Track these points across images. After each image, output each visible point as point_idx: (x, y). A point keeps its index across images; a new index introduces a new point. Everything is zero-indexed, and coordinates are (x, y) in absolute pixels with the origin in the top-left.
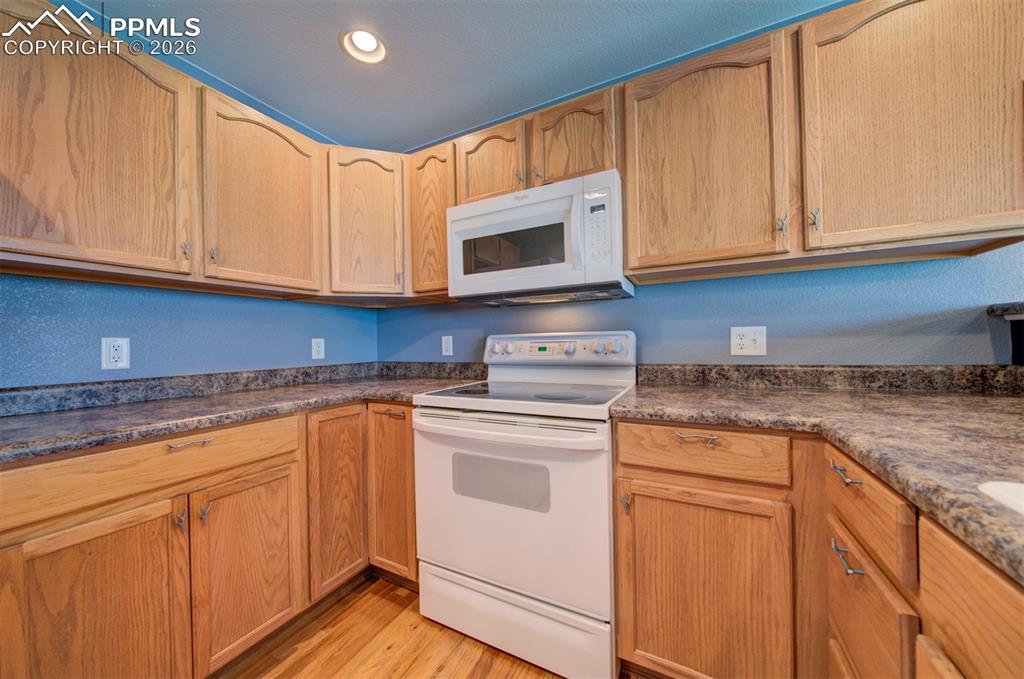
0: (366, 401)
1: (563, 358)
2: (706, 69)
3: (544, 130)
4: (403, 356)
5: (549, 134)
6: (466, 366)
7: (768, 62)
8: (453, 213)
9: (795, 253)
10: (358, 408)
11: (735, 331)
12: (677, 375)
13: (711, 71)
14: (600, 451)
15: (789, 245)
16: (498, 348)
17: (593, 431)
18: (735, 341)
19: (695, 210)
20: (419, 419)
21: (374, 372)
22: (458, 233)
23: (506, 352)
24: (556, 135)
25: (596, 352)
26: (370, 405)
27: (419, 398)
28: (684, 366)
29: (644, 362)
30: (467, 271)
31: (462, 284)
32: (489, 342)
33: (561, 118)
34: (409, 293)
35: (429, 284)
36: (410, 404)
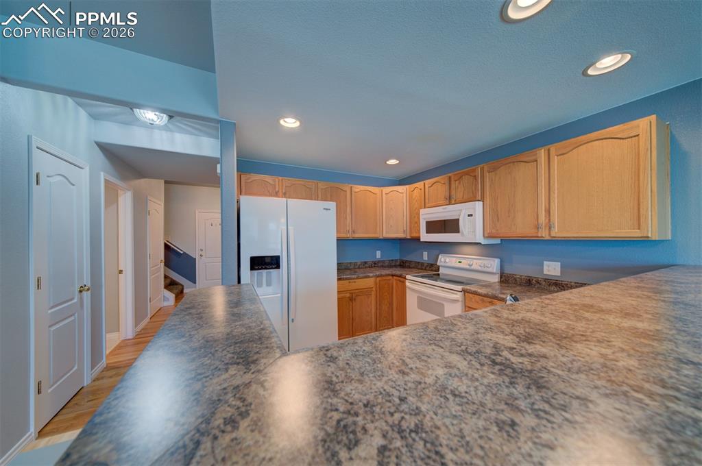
0: (393, 276)
1: (468, 267)
2: (514, 162)
3: (456, 181)
4: (408, 258)
5: (457, 182)
6: (432, 265)
7: (537, 161)
8: (422, 211)
9: (547, 238)
10: (391, 277)
11: (545, 262)
12: (518, 279)
13: (516, 163)
14: (458, 301)
15: (544, 234)
16: (443, 260)
17: (456, 294)
18: (545, 268)
19: (509, 216)
20: (408, 284)
21: (398, 264)
22: (425, 219)
23: (445, 262)
24: (460, 183)
25: (480, 266)
26: (395, 277)
27: (408, 277)
28: (521, 276)
29: (506, 272)
30: (427, 233)
31: (425, 237)
32: (440, 257)
33: (461, 177)
34: (409, 237)
35: (415, 235)
36: (405, 278)
